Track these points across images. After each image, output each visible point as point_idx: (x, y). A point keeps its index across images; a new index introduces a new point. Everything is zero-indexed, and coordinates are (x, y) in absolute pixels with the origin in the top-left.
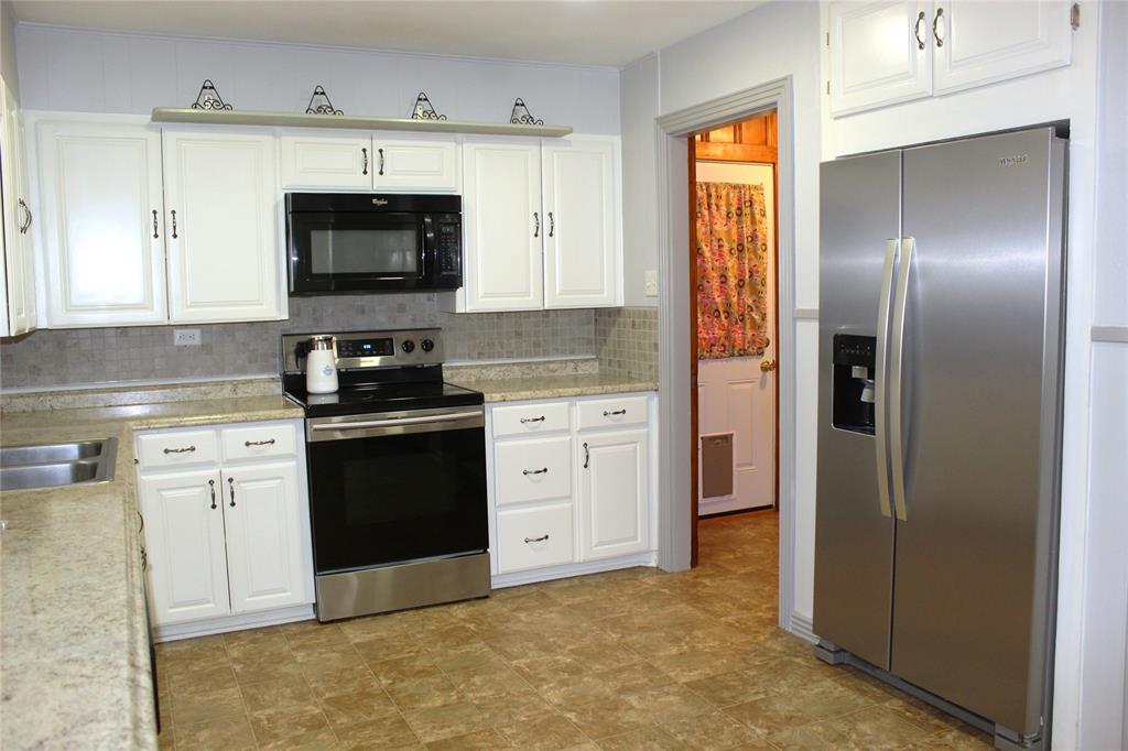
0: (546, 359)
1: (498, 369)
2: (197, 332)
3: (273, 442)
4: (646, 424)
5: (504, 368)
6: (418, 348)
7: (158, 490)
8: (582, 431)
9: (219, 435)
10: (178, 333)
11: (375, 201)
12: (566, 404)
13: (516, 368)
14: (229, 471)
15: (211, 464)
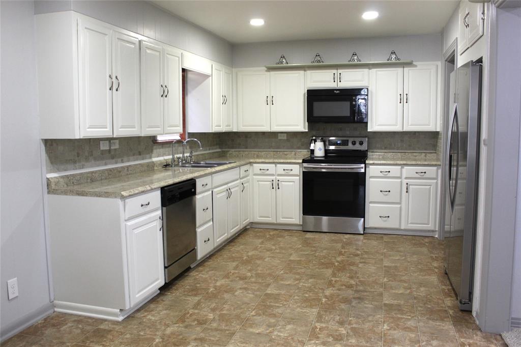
0: (413, 151)
1: (391, 153)
2: (286, 135)
3: (292, 170)
4: (436, 179)
5: (394, 154)
6: (357, 144)
7: (258, 181)
8: (406, 178)
9: (276, 166)
10: (279, 134)
11: (335, 92)
12: (400, 167)
13: (399, 154)
14: (278, 178)
15: (273, 175)
